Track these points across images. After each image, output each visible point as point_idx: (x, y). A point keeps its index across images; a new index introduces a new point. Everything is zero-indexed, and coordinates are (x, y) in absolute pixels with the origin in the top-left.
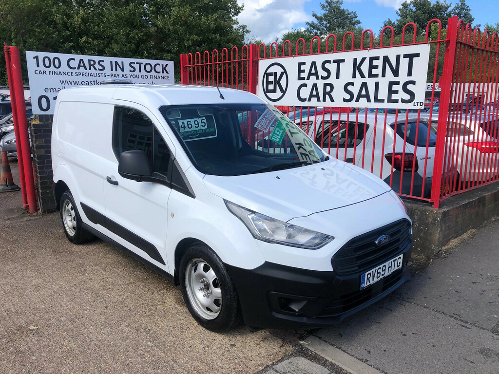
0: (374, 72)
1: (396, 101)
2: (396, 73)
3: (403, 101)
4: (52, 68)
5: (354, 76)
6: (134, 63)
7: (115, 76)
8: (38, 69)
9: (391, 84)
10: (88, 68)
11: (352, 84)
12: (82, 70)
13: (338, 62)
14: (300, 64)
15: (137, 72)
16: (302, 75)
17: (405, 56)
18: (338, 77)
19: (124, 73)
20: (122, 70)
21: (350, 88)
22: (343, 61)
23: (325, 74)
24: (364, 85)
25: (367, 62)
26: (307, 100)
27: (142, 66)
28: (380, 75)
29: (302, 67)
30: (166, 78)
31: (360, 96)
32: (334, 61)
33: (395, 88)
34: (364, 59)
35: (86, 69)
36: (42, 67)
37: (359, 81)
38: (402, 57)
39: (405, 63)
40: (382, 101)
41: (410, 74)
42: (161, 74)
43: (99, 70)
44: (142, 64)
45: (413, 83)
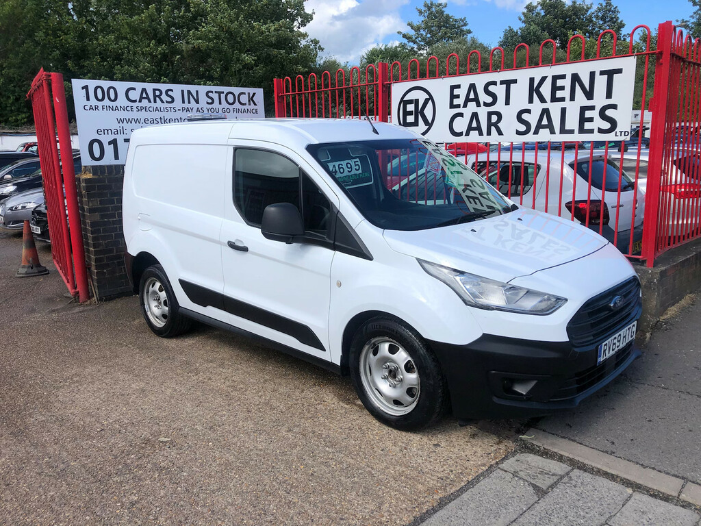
0: (559, 94)
1: (591, 131)
2: (589, 95)
3: (601, 131)
4: (106, 102)
5: (531, 101)
6: (212, 92)
7: (188, 110)
8: (89, 103)
9: (583, 110)
10: (152, 100)
11: (529, 111)
12: (145, 103)
13: (508, 83)
14: (453, 88)
15: (216, 105)
16: (456, 102)
17: (602, 73)
18: (507, 103)
19: (199, 106)
20: (197, 102)
21: (525, 116)
22: (515, 81)
23: (489, 100)
24: (546, 112)
25: (548, 83)
26: (464, 134)
27: (223, 96)
28: (568, 98)
29: (456, 92)
30: (254, 111)
31: (539, 126)
32: (502, 83)
33: (588, 114)
34: (543, 79)
35: (150, 101)
36: (93, 101)
37: (537, 107)
38: (597, 74)
39: (601, 82)
40: (572, 132)
41: (609, 95)
42: (246, 107)
43: (167, 102)
44: (223, 93)
45: (614, 107)
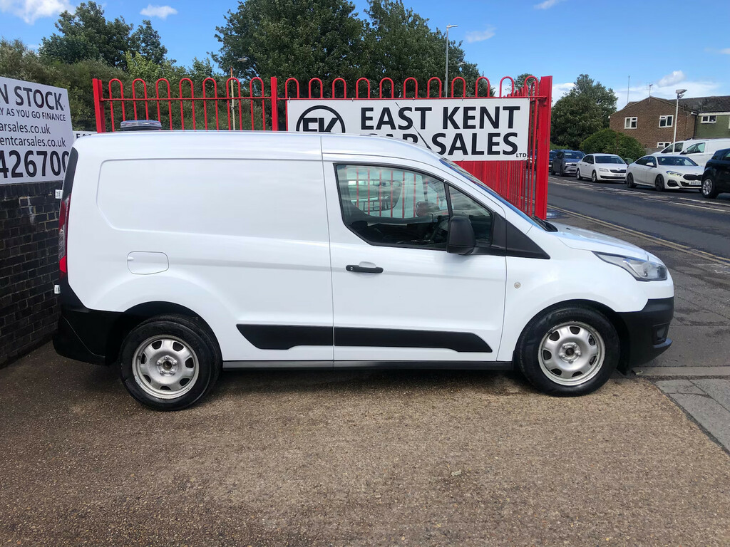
0: (470, 122)
1: (498, 153)
2: (496, 124)
3: (505, 153)
5: (445, 126)
6: (20, 88)
9: (491, 136)
11: (443, 135)
13: (423, 111)
14: (364, 110)
15: (25, 107)
16: (368, 123)
17: (505, 108)
18: (423, 126)
19: (9, 106)
20: (7, 100)
21: (440, 139)
22: (430, 109)
23: (405, 123)
24: (459, 136)
25: (461, 112)
27: (31, 94)
28: (478, 125)
29: (368, 114)
30: (62, 117)
31: (453, 148)
33: (495, 139)
34: (456, 109)
37: (451, 132)
38: (501, 109)
39: (504, 115)
40: (482, 153)
41: (511, 126)
42: (55, 111)
44: (31, 90)
45: (515, 135)
